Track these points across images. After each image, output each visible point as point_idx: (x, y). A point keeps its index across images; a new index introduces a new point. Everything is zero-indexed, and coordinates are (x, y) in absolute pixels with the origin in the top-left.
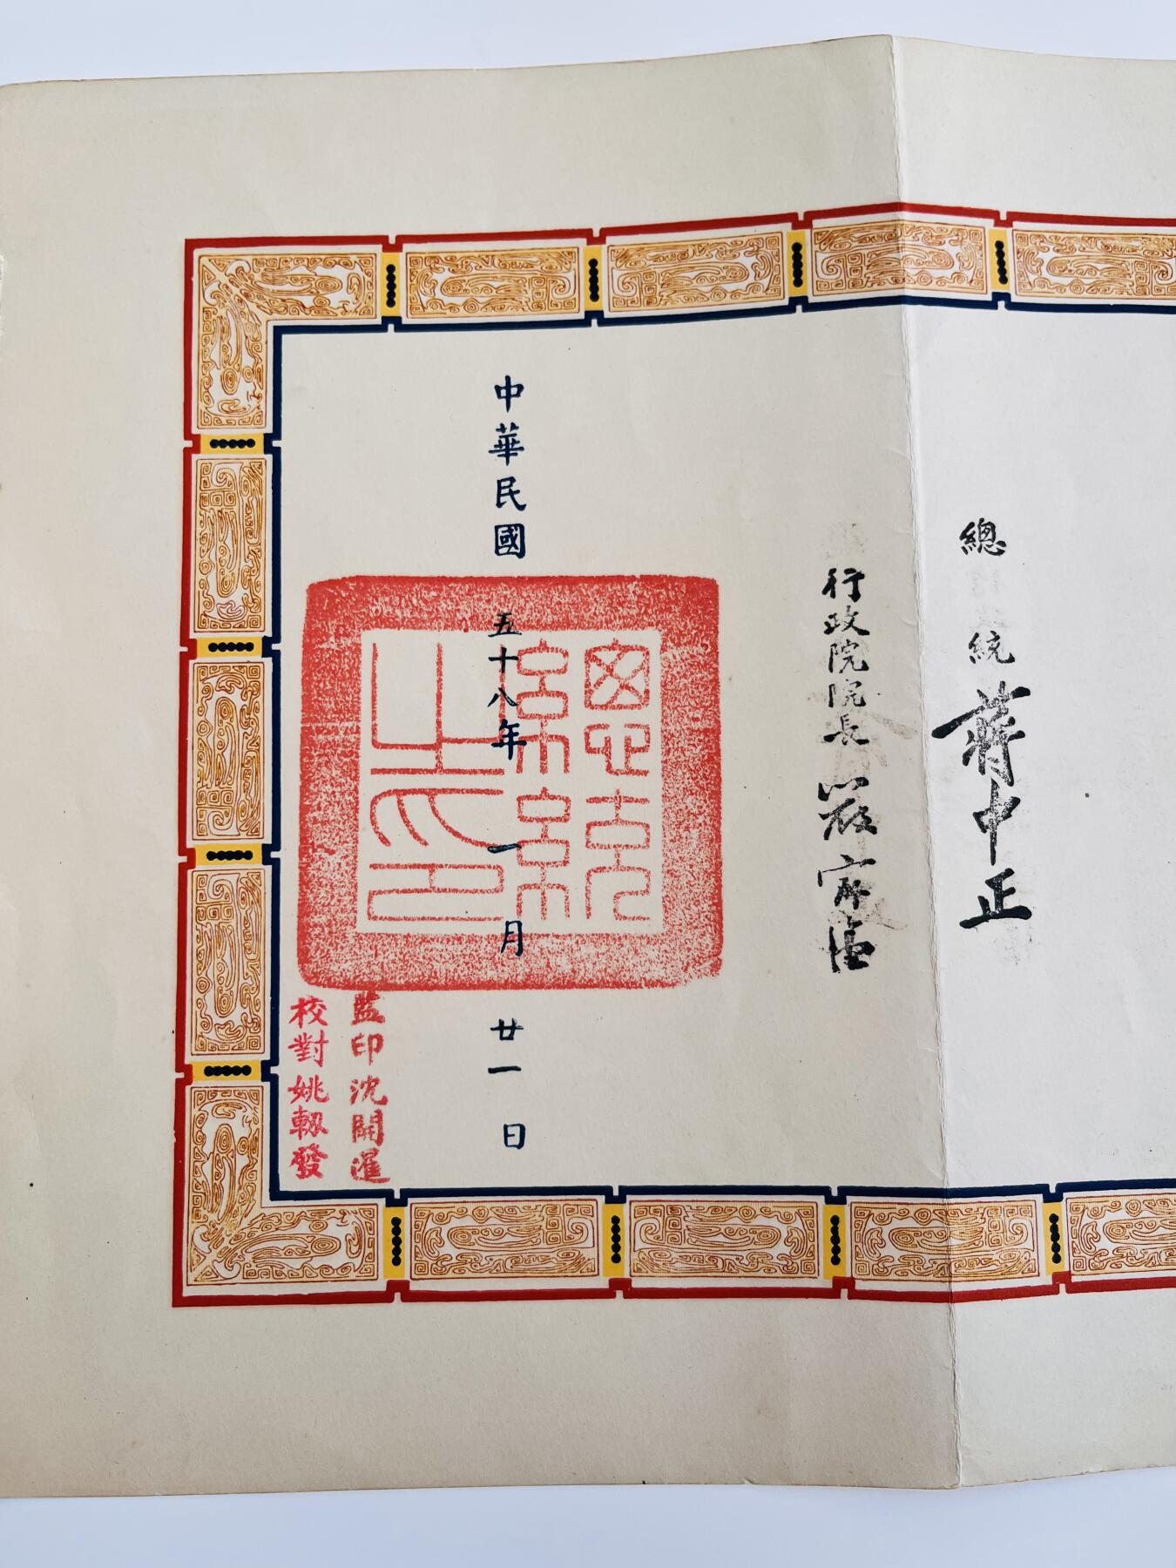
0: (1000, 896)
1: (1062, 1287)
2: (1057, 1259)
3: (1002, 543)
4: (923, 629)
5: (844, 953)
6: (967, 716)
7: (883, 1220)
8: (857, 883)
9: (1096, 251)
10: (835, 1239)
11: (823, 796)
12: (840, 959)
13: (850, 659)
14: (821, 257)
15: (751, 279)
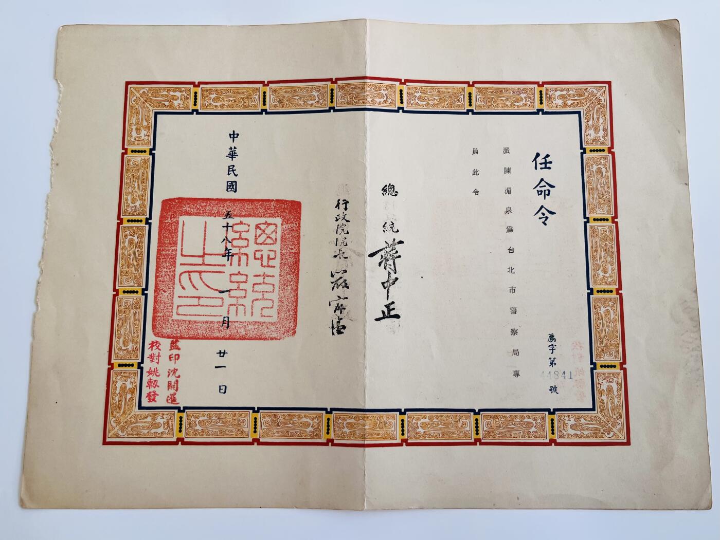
0: (389, 311)
1: (404, 444)
2: (403, 434)
3: (397, 192)
4: (367, 221)
5: (336, 329)
6: (381, 250)
7: (344, 420)
8: (342, 305)
9: (435, 92)
10: (328, 426)
11: (332, 276)
12: (335, 331)
13: (343, 230)
14: (340, 93)
15: (317, 100)
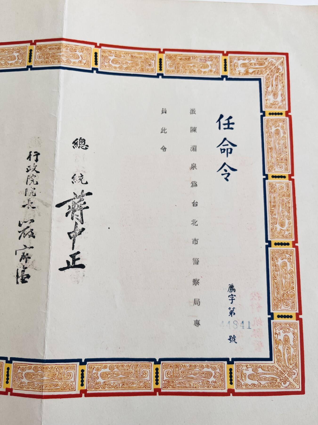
0: (74, 261)
1: (83, 395)
2: (82, 385)
3: (87, 146)
4: (56, 172)
5: (21, 278)
6: (69, 201)
7: (23, 370)
8: (27, 254)
9: (129, 57)
10: (8, 375)
11: (20, 225)
12: (19, 280)
13: (33, 181)
14: (37, 54)
15: (16, 60)
